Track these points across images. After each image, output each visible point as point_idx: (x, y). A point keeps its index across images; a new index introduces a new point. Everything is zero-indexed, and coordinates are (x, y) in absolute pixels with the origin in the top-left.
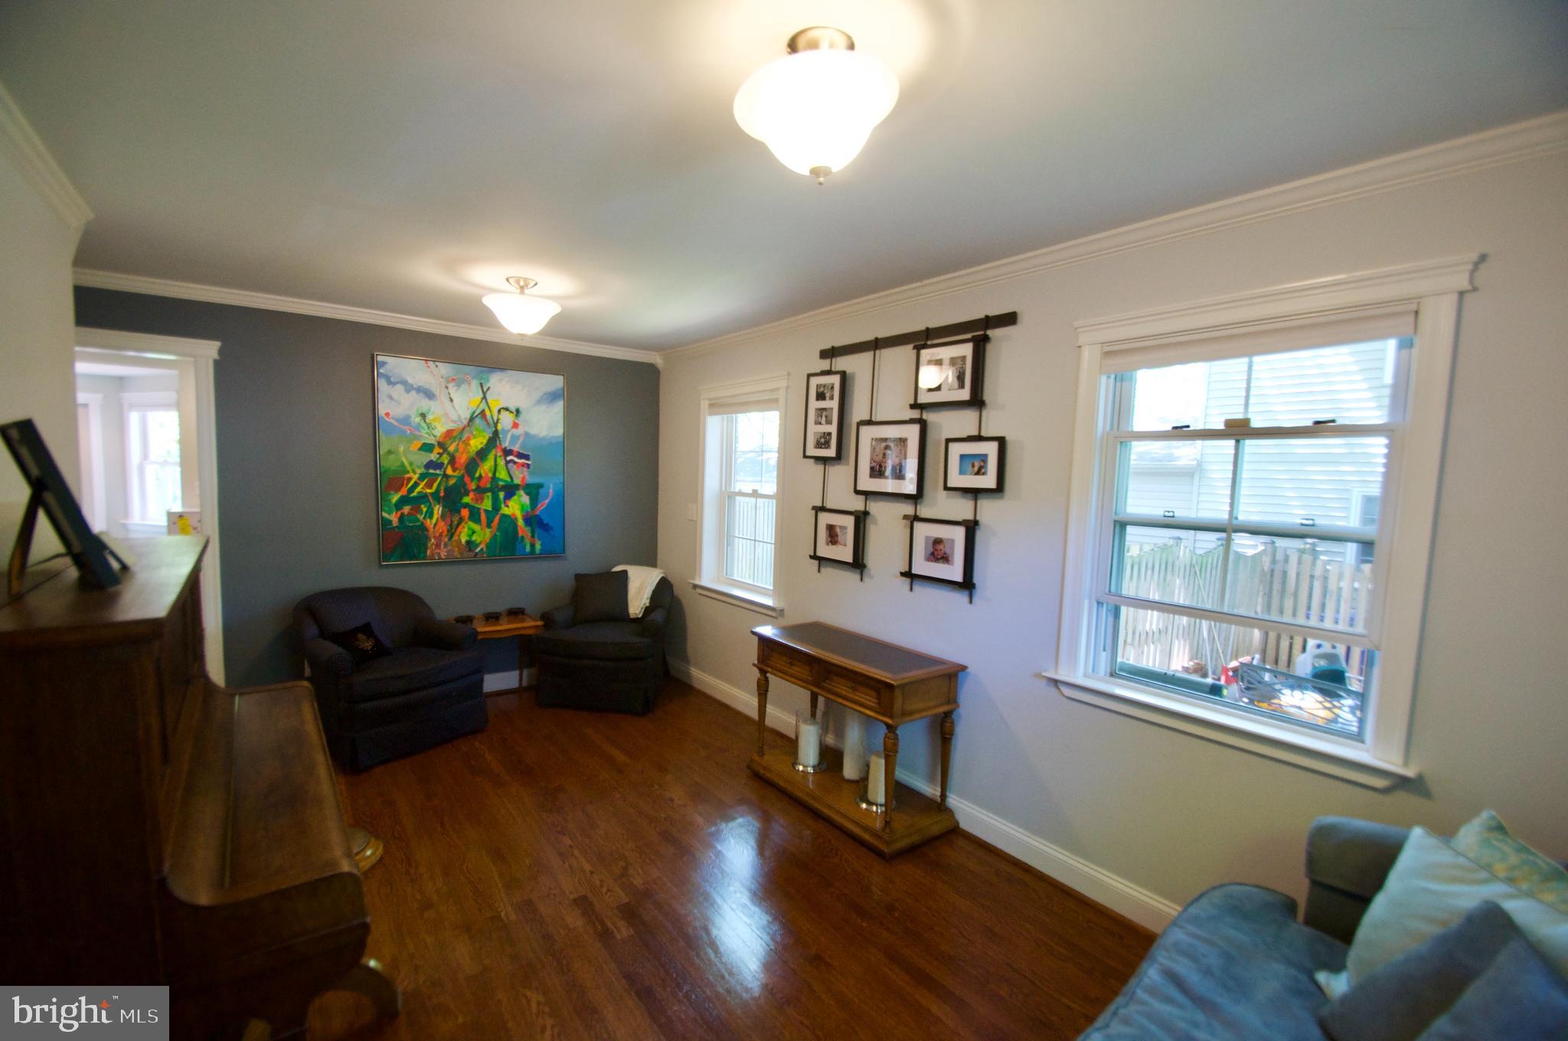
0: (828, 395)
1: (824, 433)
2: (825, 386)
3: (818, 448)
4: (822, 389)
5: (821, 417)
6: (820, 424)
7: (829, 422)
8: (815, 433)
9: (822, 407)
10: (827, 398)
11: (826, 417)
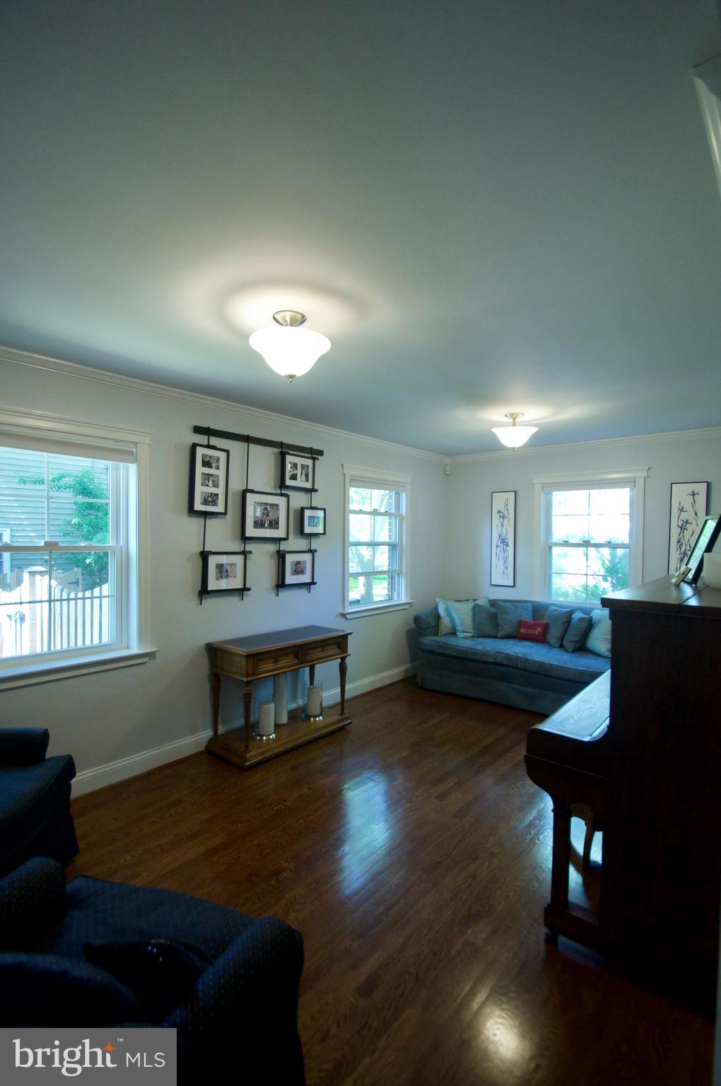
0: (214, 465)
1: (212, 494)
2: (210, 457)
3: (206, 504)
4: (208, 459)
5: (209, 480)
6: (207, 486)
7: (216, 485)
8: (202, 492)
9: (207, 472)
10: (214, 467)
11: (213, 481)
